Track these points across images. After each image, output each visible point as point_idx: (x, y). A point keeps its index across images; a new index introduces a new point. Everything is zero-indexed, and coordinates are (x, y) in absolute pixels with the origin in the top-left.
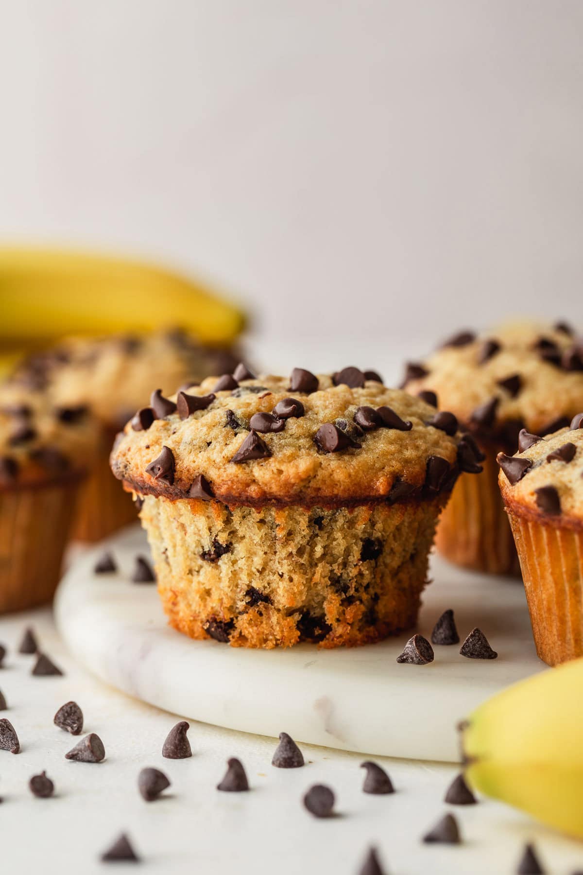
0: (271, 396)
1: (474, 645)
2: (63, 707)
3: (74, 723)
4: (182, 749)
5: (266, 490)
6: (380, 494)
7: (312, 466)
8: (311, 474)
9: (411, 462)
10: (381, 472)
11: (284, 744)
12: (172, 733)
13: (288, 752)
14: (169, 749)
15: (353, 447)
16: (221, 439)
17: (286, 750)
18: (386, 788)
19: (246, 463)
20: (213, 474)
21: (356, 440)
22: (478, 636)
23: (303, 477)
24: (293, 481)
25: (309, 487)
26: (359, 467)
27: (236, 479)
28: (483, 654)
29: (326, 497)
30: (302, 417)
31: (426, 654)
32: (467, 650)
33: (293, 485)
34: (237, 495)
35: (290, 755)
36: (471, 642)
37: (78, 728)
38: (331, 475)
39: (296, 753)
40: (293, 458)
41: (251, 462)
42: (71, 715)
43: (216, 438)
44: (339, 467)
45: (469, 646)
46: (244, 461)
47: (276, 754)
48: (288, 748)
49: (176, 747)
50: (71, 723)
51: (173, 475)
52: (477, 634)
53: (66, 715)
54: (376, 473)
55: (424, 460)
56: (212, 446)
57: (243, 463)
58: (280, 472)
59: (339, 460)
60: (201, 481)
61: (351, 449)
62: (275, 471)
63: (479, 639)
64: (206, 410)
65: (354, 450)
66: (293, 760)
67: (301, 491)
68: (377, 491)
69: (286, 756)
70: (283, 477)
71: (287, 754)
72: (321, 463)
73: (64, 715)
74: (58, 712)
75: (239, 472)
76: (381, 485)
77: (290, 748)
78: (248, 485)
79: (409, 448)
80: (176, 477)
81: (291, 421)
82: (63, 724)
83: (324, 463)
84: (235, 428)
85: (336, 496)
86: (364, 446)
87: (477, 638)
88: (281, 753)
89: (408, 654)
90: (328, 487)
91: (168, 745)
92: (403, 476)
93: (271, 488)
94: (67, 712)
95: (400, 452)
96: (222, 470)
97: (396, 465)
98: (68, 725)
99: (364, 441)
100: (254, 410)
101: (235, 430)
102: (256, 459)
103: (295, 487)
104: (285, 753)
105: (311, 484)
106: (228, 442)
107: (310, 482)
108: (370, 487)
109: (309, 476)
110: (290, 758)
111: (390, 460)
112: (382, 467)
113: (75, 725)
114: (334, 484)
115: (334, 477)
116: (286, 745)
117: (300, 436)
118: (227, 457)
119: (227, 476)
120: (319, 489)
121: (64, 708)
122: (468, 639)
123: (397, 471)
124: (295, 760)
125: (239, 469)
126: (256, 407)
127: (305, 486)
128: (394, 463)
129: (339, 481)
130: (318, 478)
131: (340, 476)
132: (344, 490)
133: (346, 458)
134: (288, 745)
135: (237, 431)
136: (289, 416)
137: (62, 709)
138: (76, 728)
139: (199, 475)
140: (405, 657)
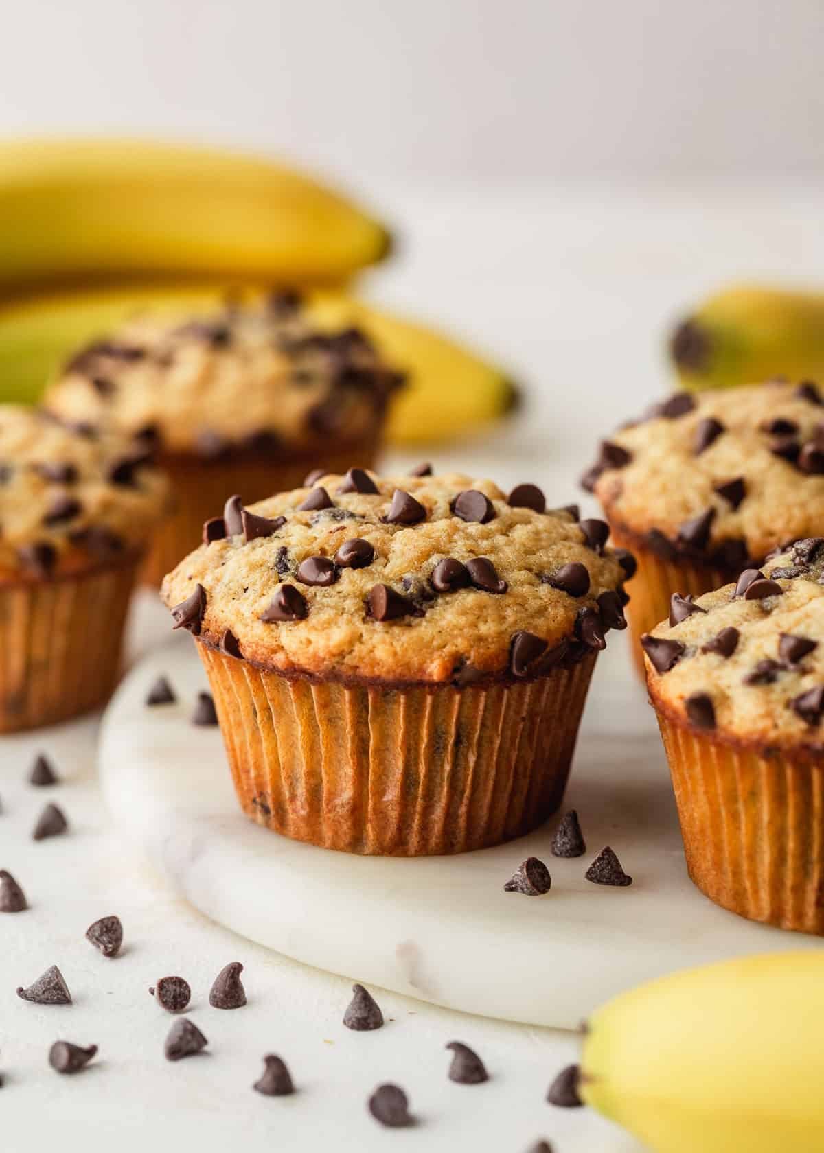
0: (346, 531)
1: (602, 870)
2: (104, 919)
3: (110, 943)
4: (233, 997)
5: (294, 662)
6: (433, 680)
7: (348, 639)
8: (346, 649)
9: (486, 639)
10: (440, 653)
11: (358, 1000)
12: (222, 976)
13: (363, 1011)
14: (218, 996)
15: (412, 615)
16: (258, 587)
17: (360, 1009)
18: (477, 1077)
19: (275, 623)
20: (239, 632)
21: (421, 605)
22: (608, 859)
23: (335, 651)
24: (321, 655)
25: (343, 664)
26: (409, 644)
27: (261, 643)
28: (614, 881)
29: (366, 677)
30: (360, 569)
31: (540, 884)
32: (593, 876)
33: (324, 659)
34: (262, 661)
35: (365, 1015)
36: (598, 867)
37: (113, 951)
38: (372, 651)
39: (372, 1012)
40: (329, 624)
41: (280, 622)
42: (110, 931)
43: (254, 584)
44: (384, 642)
45: (595, 872)
46: (274, 621)
47: (347, 1012)
48: (363, 1005)
49: (226, 994)
50: (106, 942)
51: (200, 624)
52: (606, 857)
53: (105, 929)
54: (432, 653)
55: (508, 637)
56: (248, 592)
57: (272, 623)
58: (309, 642)
59: (387, 632)
60: (225, 638)
61: (408, 619)
62: (304, 641)
63: (609, 863)
64: (268, 538)
65: (412, 619)
66: (369, 1021)
67: (334, 668)
68: (431, 675)
69: (360, 1016)
70: (311, 649)
71: (361, 1014)
72: (361, 635)
73: (102, 929)
74: (96, 924)
75: (265, 634)
76: (435, 670)
77: (366, 1006)
78: (274, 652)
79: (489, 620)
80: (203, 626)
81: (346, 573)
82: (97, 939)
83: (365, 637)
84: (281, 573)
85: (379, 677)
86: (428, 615)
87: (606, 861)
88: (354, 1012)
89: (517, 883)
90: (366, 666)
91: (217, 992)
92: (468, 658)
93: (299, 660)
94: (106, 927)
95: (474, 625)
96: (248, 628)
97: (461, 644)
98: (101, 942)
99: (432, 607)
100: (316, 549)
101: (281, 575)
102: (286, 621)
103: (326, 663)
104: (359, 1012)
105: (346, 660)
106: (265, 592)
107: (344, 658)
108: (421, 670)
109: (343, 651)
110: (365, 1019)
111: (456, 637)
112: (443, 645)
113: (110, 946)
114: (375, 663)
115: (374, 655)
116: (361, 1003)
117: (349, 594)
118: (257, 613)
119: (252, 636)
120: (357, 667)
121: (105, 921)
122: (595, 863)
123: (462, 651)
124: (371, 1020)
125: (265, 631)
126: (321, 544)
127: (338, 663)
128: (459, 641)
129: (381, 660)
130: (354, 654)
131: (382, 653)
132: (388, 672)
133: (396, 630)
134: (363, 1002)
135: (283, 578)
136: (347, 565)
137: (102, 921)
138: (110, 950)
139: (225, 630)
140: (513, 886)
